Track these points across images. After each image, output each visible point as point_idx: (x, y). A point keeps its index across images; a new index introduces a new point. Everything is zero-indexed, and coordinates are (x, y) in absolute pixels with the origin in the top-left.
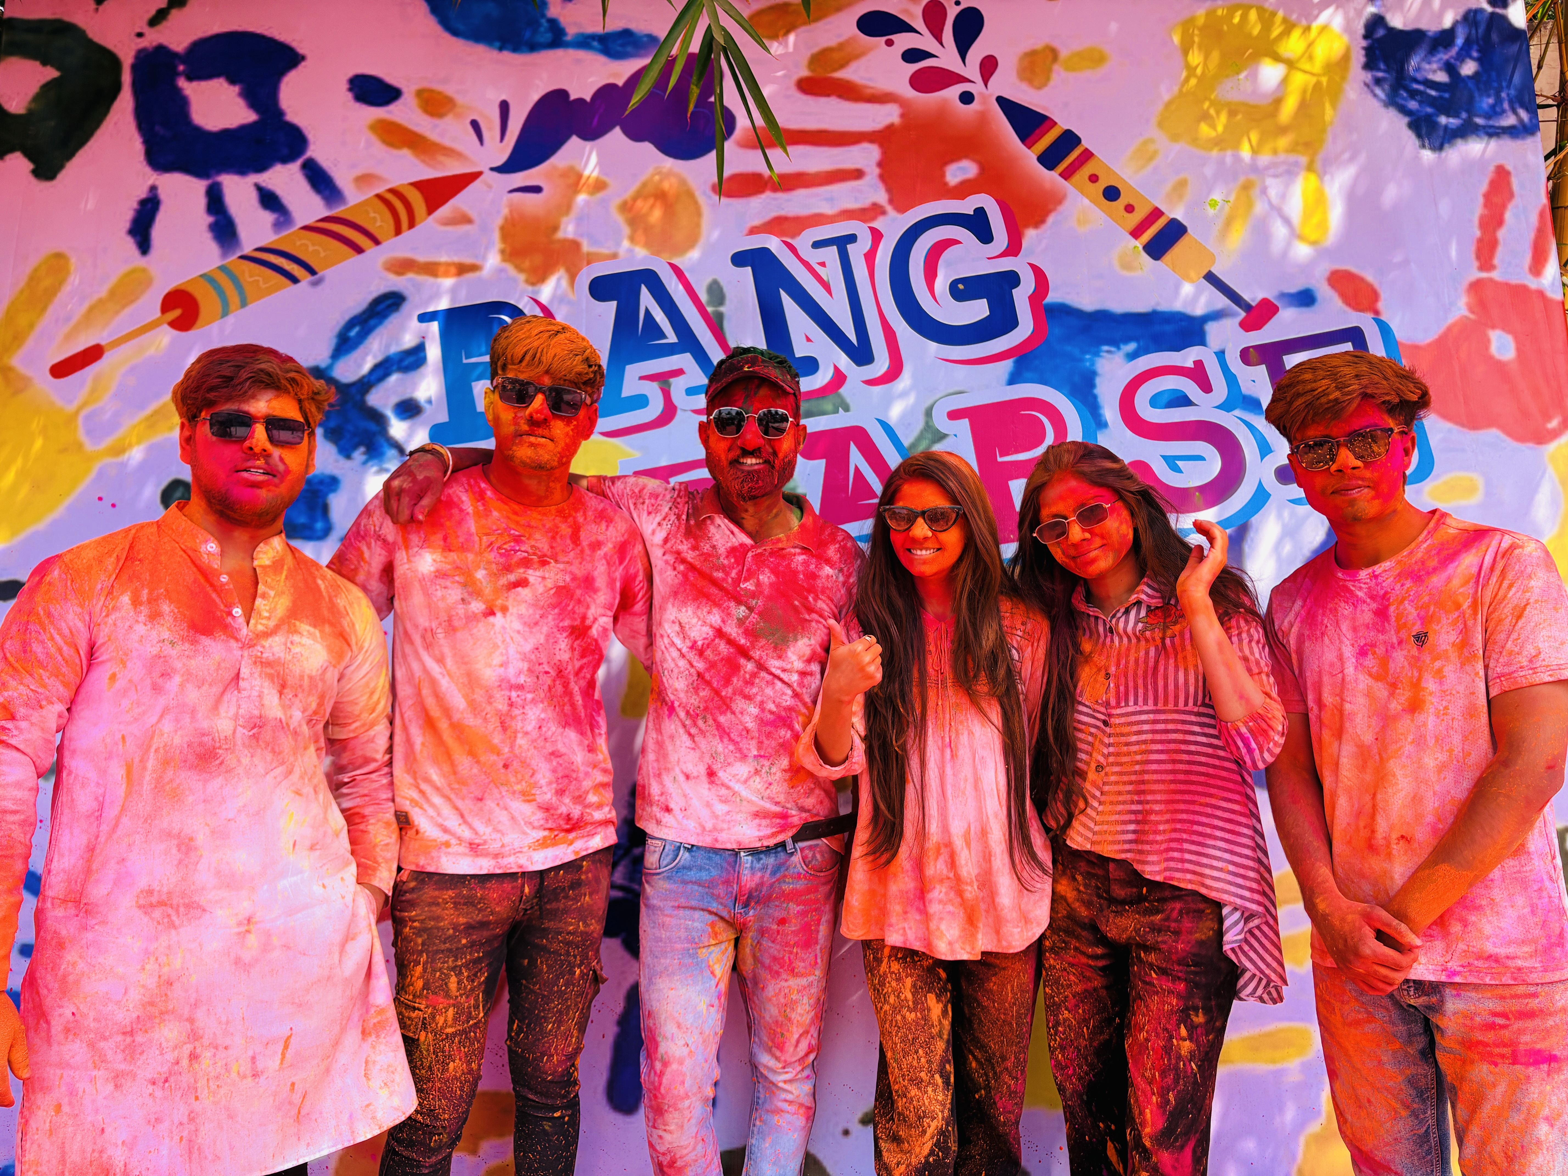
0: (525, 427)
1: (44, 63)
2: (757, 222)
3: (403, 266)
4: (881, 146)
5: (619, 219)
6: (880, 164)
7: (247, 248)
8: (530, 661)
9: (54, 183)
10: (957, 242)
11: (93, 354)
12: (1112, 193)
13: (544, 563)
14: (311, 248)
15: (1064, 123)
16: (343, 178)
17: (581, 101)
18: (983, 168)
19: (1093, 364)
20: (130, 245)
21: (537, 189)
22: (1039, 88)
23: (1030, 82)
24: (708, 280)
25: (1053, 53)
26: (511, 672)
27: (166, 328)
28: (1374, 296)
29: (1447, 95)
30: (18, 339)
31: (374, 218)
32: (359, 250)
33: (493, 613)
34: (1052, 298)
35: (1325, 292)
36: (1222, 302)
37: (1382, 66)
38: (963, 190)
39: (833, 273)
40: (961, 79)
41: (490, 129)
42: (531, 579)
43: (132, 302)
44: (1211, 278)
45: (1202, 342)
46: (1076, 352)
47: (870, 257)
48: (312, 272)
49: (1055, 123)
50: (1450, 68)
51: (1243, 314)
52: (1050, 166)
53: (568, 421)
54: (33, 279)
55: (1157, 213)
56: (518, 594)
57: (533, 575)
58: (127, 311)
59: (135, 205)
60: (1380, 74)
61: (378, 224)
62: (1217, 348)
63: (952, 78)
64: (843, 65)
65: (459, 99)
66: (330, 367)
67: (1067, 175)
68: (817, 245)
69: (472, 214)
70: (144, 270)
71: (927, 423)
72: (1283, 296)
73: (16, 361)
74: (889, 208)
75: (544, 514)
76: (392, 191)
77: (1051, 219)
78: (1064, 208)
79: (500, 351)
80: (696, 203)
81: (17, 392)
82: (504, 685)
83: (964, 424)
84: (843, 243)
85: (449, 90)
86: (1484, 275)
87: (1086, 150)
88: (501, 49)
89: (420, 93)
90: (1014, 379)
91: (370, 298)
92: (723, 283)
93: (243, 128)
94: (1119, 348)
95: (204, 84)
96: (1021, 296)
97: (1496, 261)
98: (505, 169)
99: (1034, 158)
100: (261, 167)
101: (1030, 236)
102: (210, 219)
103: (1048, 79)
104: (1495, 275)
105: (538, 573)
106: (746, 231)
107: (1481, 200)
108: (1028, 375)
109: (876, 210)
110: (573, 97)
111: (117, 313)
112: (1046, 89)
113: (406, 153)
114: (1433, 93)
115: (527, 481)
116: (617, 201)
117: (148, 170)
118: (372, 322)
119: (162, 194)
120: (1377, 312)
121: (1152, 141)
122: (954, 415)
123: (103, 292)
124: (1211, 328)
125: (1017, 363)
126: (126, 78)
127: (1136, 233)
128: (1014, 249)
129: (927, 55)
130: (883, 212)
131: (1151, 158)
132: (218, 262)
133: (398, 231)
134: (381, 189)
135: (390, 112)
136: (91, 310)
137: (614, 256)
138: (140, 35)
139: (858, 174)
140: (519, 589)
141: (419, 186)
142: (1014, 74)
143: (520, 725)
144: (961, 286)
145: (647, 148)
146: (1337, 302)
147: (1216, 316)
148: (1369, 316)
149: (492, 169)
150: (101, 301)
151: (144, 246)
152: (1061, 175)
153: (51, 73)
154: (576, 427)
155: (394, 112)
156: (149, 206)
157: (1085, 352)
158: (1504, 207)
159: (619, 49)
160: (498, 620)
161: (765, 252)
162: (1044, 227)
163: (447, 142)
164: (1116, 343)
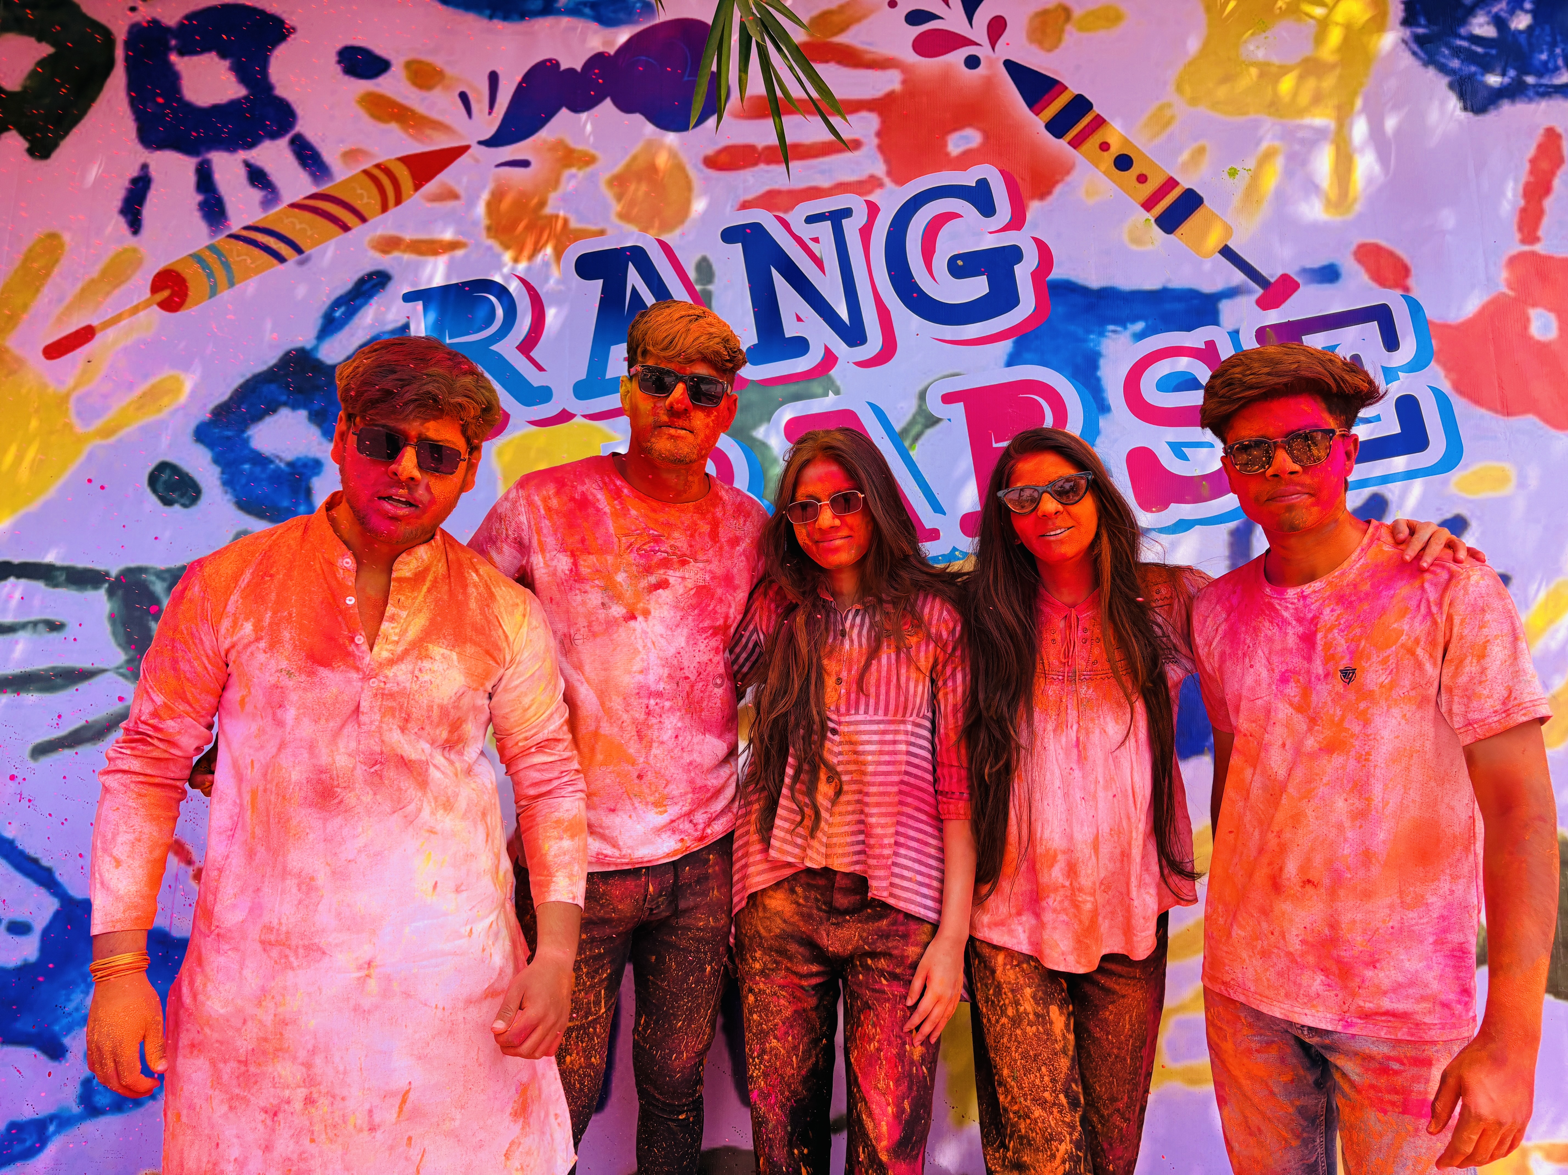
0: (664, 418)
1: (40, 39)
2: (749, 197)
3: (389, 244)
4: (881, 114)
5: (608, 195)
6: (879, 134)
7: (236, 225)
8: (671, 666)
9: (48, 161)
10: (957, 216)
11: (86, 335)
12: (1123, 162)
13: (683, 563)
14: (298, 227)
15: (1074, 88)
16: (330, 155)
17: (571, 71)
18: (987, 136)
19: (1099, 344)
20: (120, 224)
21: (525, 164)
22: (1050, 50)
23: (1040, 43)
24: (697, 257)
25: (1066, 13)
26: (651, 678)
27: (156, 308)
28: (1405, 271)
29: (1494, 52)
30: (13, 319)
31: (362, 195)
32: (346, 228)
33: (633, 617)
34: (1056, 274)
35: (1351, 267)
36: (1238, 277)
37: (1423, 21)
38: (965, 161)
39: (827, 250)
40: (967, 42)
41: (479, 101)
42: (672, 580)
43: (122, 282)
44: (1227, 252)
45: (1215, 322)
46: (1080, 332)
47: (866, 232)
48: (299, 250)
49: (1066, 88)
50: (1500, 22)
51: (1259, 291)
52: (1059, 134)
53: (708, 412)
54: (28, 259)
55: (1172, 183)
56: (660, 596)
57: (673, 576)
58: (117, 292)
59: (127, 184)
60: (1420, 31)
61: (365, 200)
62: (1231, 328)
63: (955, 41)
64: (842, 29)
65: (449, 71)
66: (316, 348)
67: (1076, 143)
68: (810, 220)
69: (460, 189)
70: (135, 250)
71: (920, 407)
72: (1304, 271)
73: (11, 342)
74: (887, 181)
75: (682, 511)
76: (378, 166)
77: (1058, 190)
78: (1074, 177)
79: (640, 337)
80: (687, 177)
81: (12, 373)
82: (643, 693)
83: (959, 408)
84: (837, 217)
85: (438, 61)
86: (1526, 248)
87: (1098, 116)
88: (491, 17)
89: (408, 65)
90: (1012, 361)
91: (356, 277)
92: (712, 259)
93: (234, 104)
94: (1125, 328)
95: (195, 59)
96: (1023, 273)
97: (1540, 233)
98: (491, 142)
99: (1042, 125)
100: (250, 145)
101: (1034, 208)
102: (199, 198)
103: (1059, 40)
104: (1538, 248)
105: (678, 574)
106: (738, 206)
107: (1527, 166)
108: (1027, 356)
109: (873, 183)
110: (563, 67)
111: (108, 294)
112: (1057, 51)
113: (394, 127)
114: (1480, 50)
115: (665, 475)
116: (606, 176)
117: (139, 147)
118: (358, 302)
119: (153, 172)
120: (1406, 289)
121: (1169, 105)
122: (948, 399)
123: (95, 273)
124: (1226, 307)
125: (1016, 343)
126: (119, 53)
127: (1148, 205)
128: (1017, 222)
129: (933, 17)
130: (880, 184)
131: (1168, 124)
132: (208, 243)
133: (385, 208)
134: (367, 165)
135: (378, 85)
136: (83, 290)
137: (602, 233)
138: (133, 9)
139: (856, 145)
140: (660, 591)
141: (406, 160)
142: (1024, 35)
143: (656, 733)
144: (960, 263)
145: (638, 118)
146: (1364, 278)
147: (1232, 293)
148: (1398, 293)
149: (480, 143)
150: (93, 281)
151: (135, 224)
152: (1069, 143)
153: (47, 50)
154: (717, 417)
155: (384, 85)
156: (141, 184)
157: (1089, 332)
158: (1553, 173)
159: (612, 15)
160: (639, 624)
161: (757, 228)
162: (1050, 199)
163: (434, 115)
164: (1123, 322)
